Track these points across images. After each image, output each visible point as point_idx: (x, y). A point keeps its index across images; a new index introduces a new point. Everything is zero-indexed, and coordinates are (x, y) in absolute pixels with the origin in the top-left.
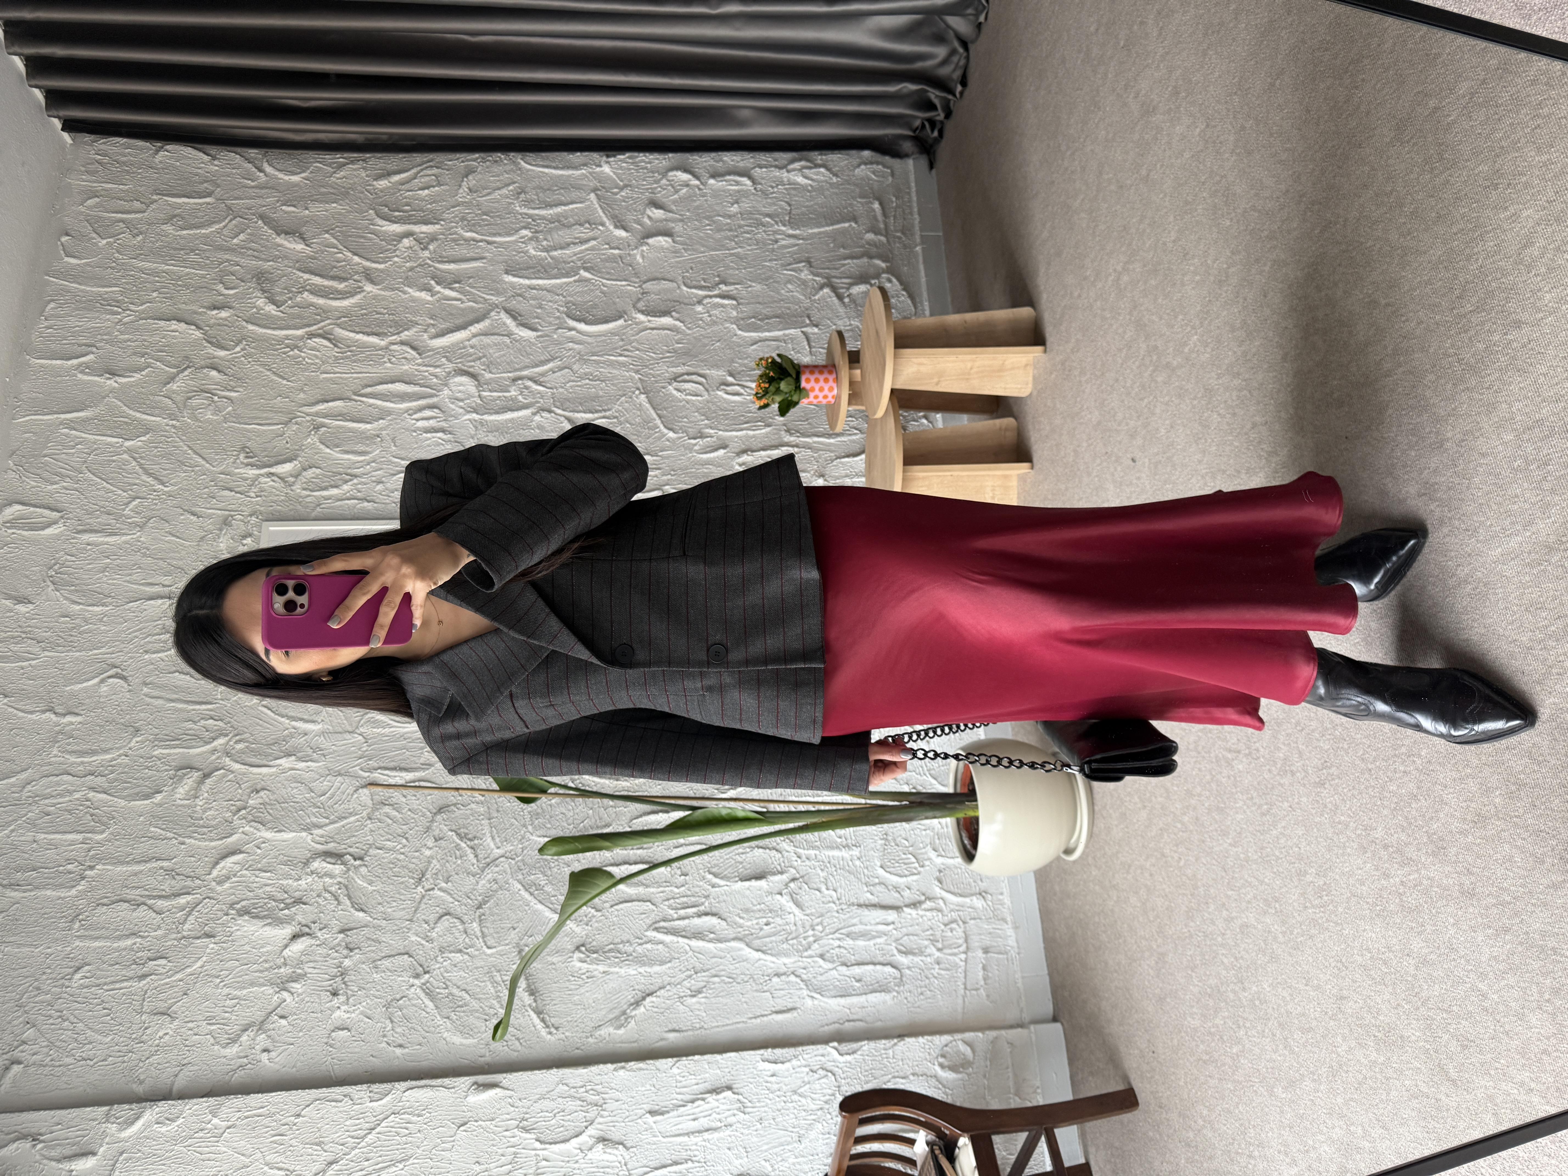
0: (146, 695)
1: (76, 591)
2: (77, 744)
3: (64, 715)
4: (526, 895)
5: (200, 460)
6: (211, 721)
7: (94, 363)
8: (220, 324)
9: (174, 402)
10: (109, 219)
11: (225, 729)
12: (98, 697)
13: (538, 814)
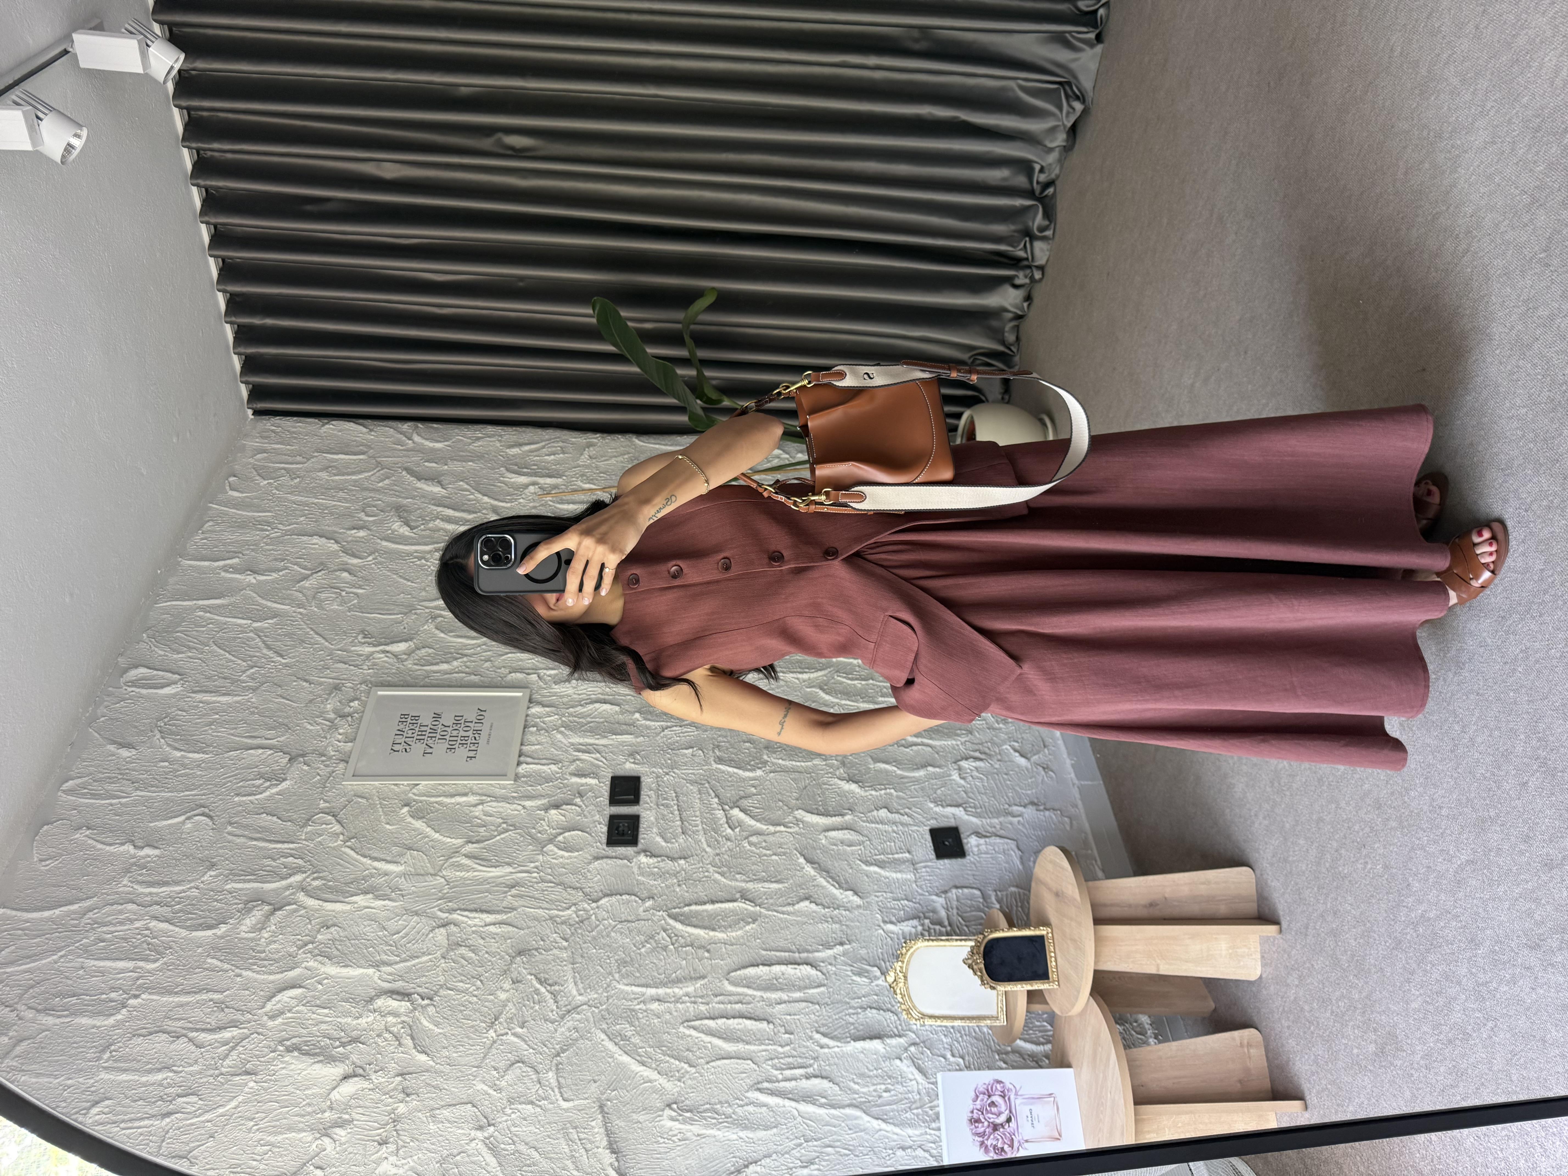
0: (229, 833)
1: (181, 740)
2: (148, 875)
3: (142, 848)
4: (610, 1045)
5: (320, 639)
6: (292, 858)
7: (238, 564)
8: (357, 541)
9: (304, 595)
10: (273, 467)
11: (304, 867)
12: (182, 833)
13: (626, 962)
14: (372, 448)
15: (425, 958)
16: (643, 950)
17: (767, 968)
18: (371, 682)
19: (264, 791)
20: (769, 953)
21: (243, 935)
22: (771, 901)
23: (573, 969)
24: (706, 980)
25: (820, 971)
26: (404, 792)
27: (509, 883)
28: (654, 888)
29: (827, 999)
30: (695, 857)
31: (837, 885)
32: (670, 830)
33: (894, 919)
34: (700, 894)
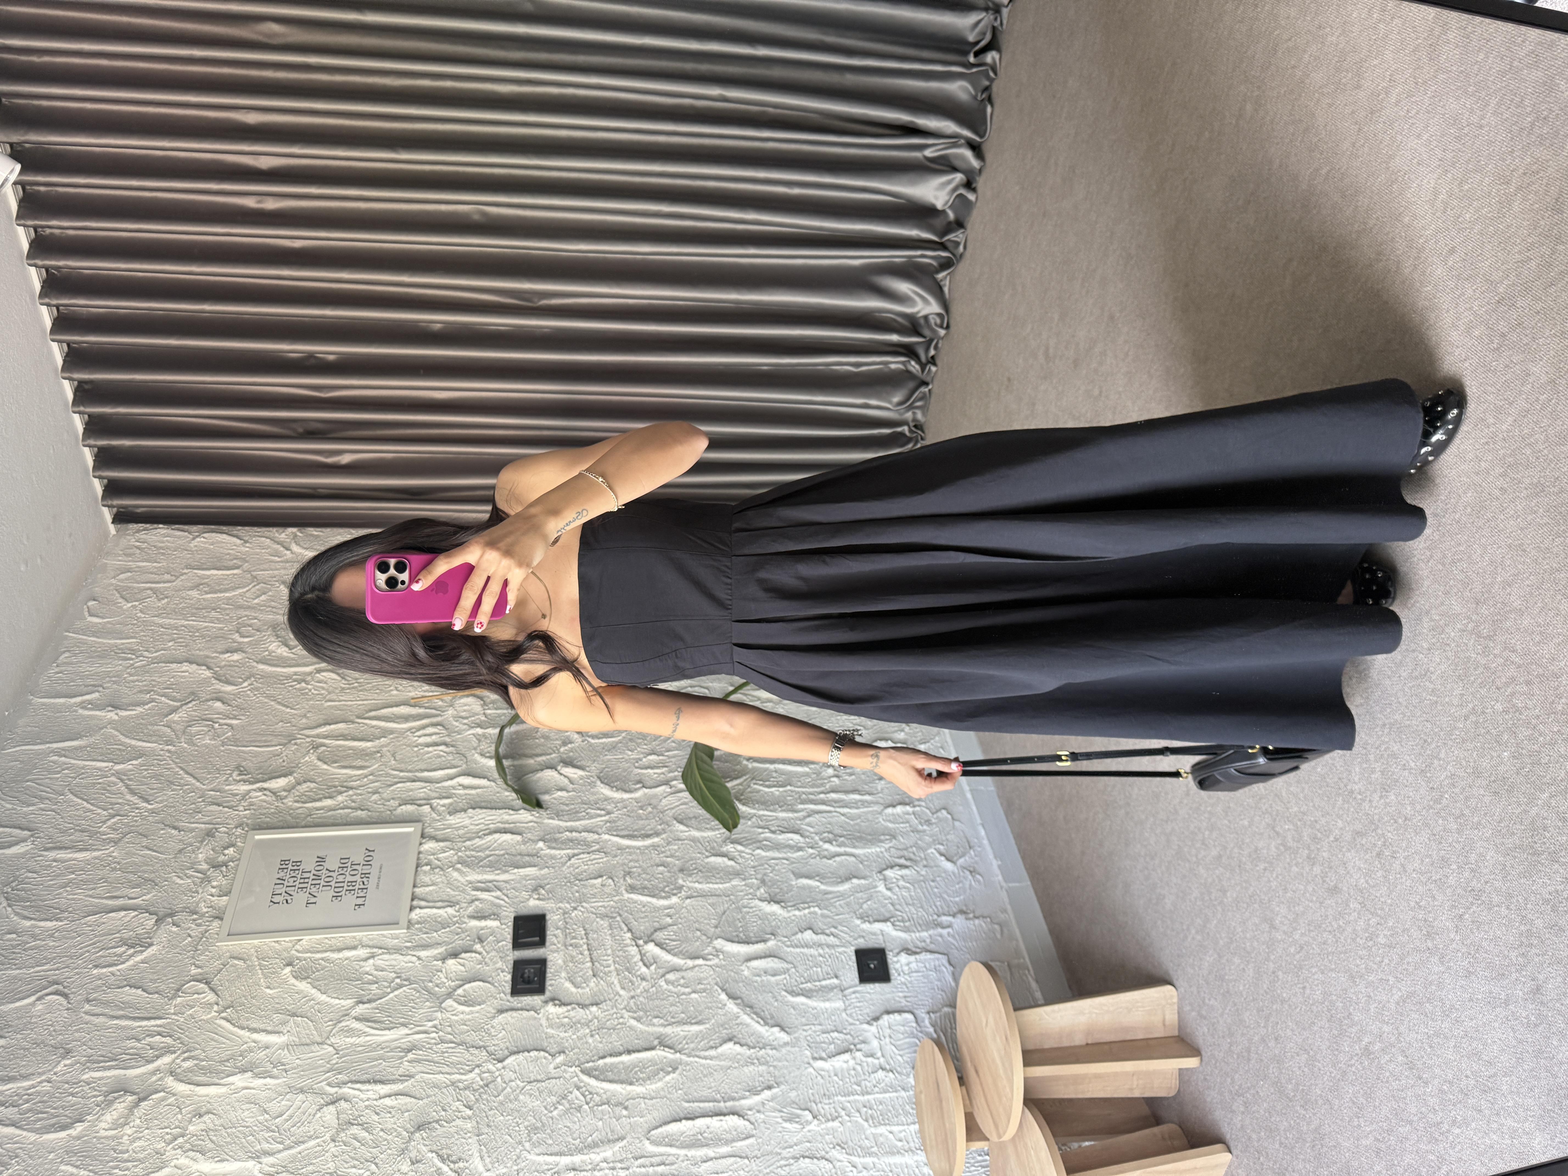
0: (86, 1013)
1: (31, 907)
5: (191, 779)
6: (159, 1037)
7: (98, 699)
8: (230, 665)
9: (174, 731)
10: (138, 588)
11: (173, 1046)
12: (31, 1017)
13: (536, 1128)
14: (247, 562)
15: (312, 1143)
16: (555, 1113)
17: (690, 1122)
18: (247, 825)
19: (127, 960)
20: (691, 1104)
21: (103, 1133)
22: (692, 1046)
23: (479, 1141)
24: (625, 1141)
25: (748, 1120)
26: (286, 950)
27: (404, 1046)
28: (565, 1041)
29: (757, 1152)
30: (608, 1002)
31: (762, 1022)
32: (581, 974)
33: (824, 1055)
34: (615, 1043)
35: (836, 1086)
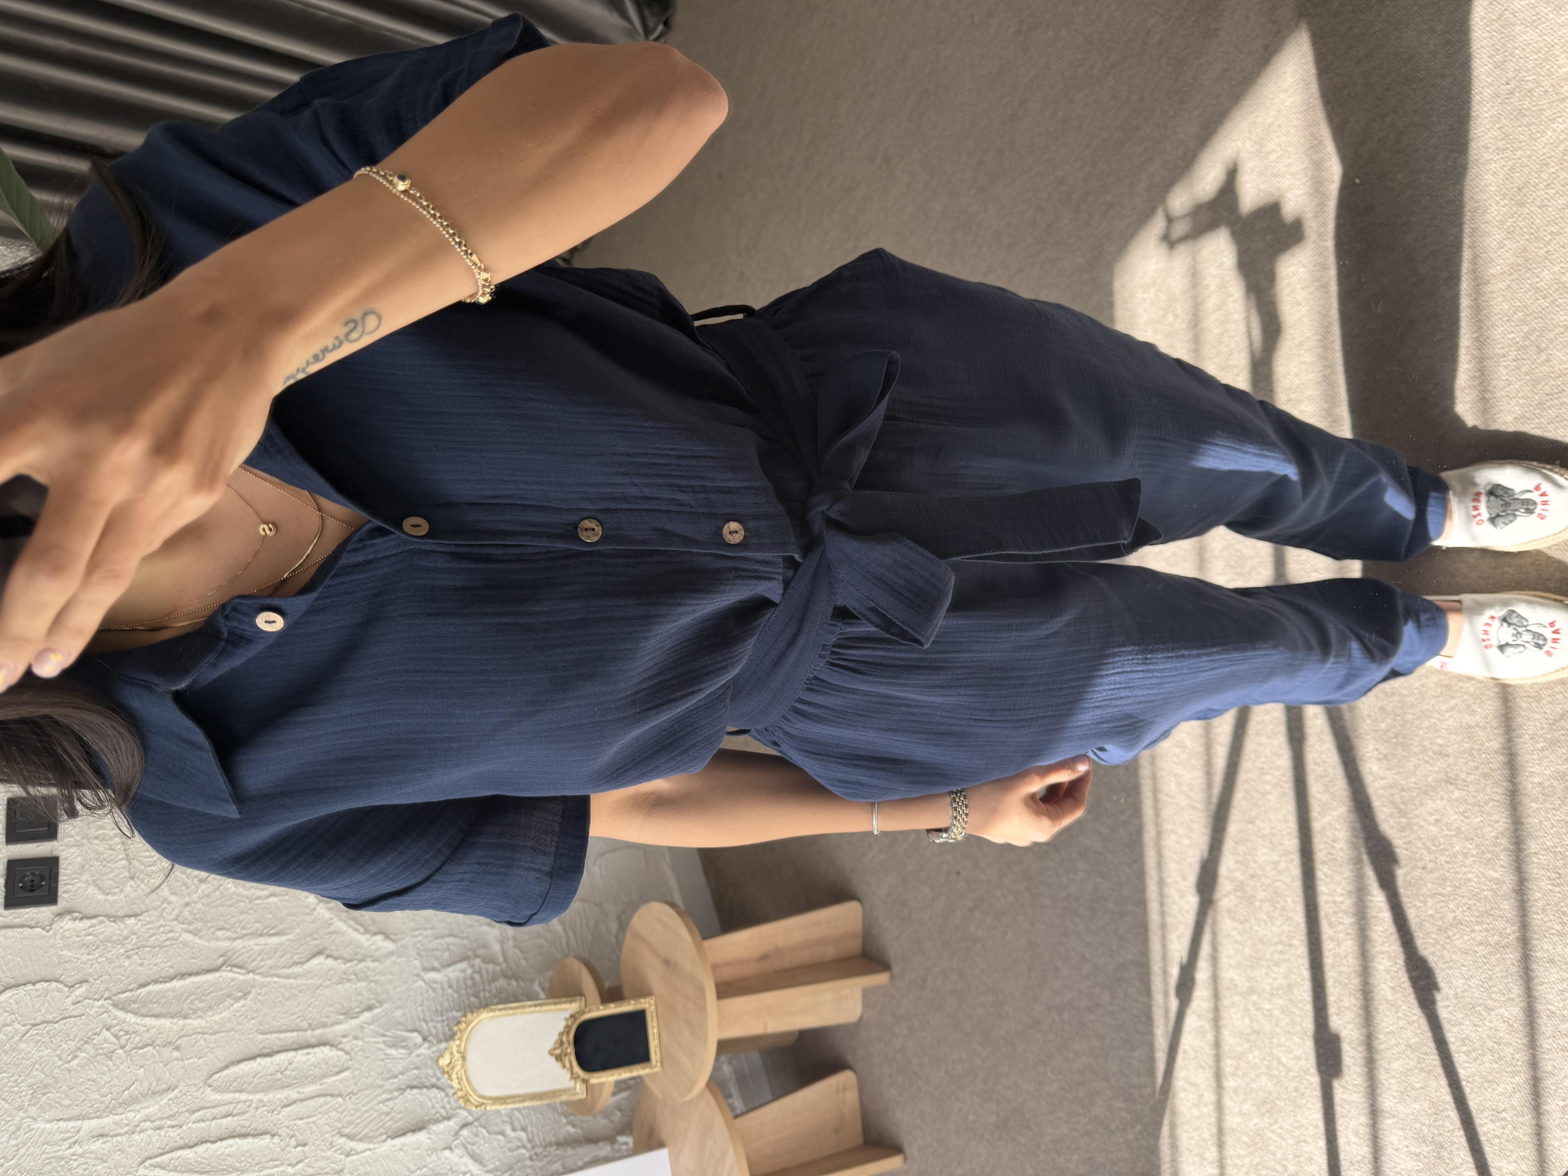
13: (46, 1086)
16: (74, 1063)
17: (268, 1060)
20: (269, 1036)
22: (269, 962)
24: (177, 1091)
25: (342, 1050)
28: (88, 965)
29: (353, 1086)
30: (153, 911)
31: (362, 930)
32: (111, 875)
33: (436, 964)
34: (163, 965)
35: (450, 999)
